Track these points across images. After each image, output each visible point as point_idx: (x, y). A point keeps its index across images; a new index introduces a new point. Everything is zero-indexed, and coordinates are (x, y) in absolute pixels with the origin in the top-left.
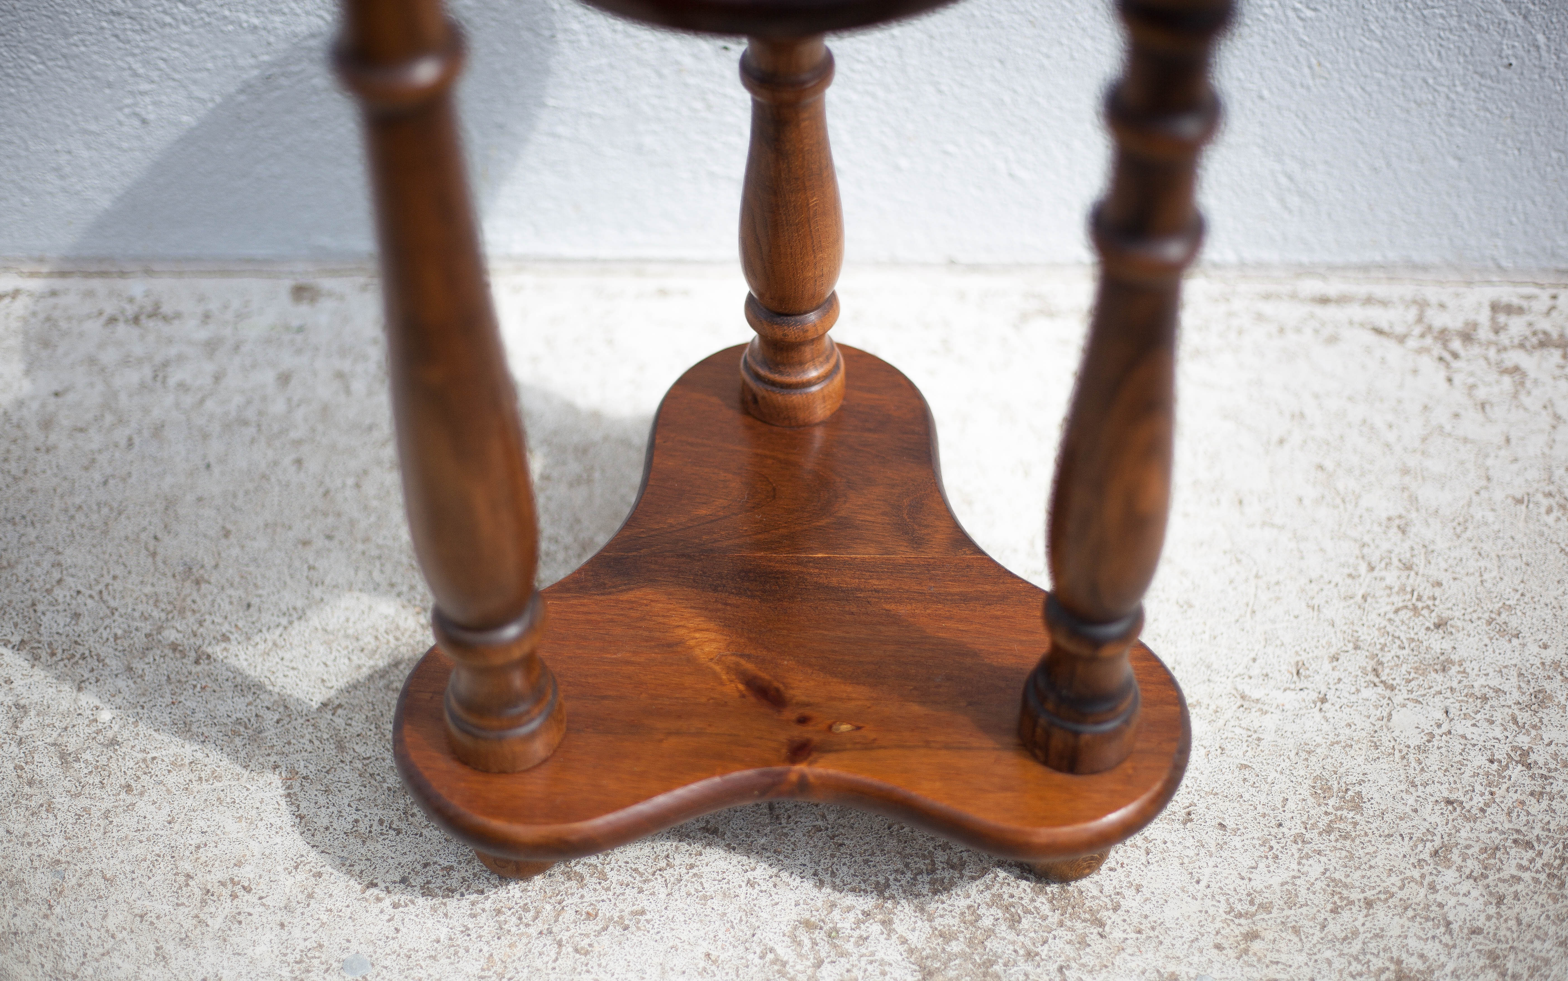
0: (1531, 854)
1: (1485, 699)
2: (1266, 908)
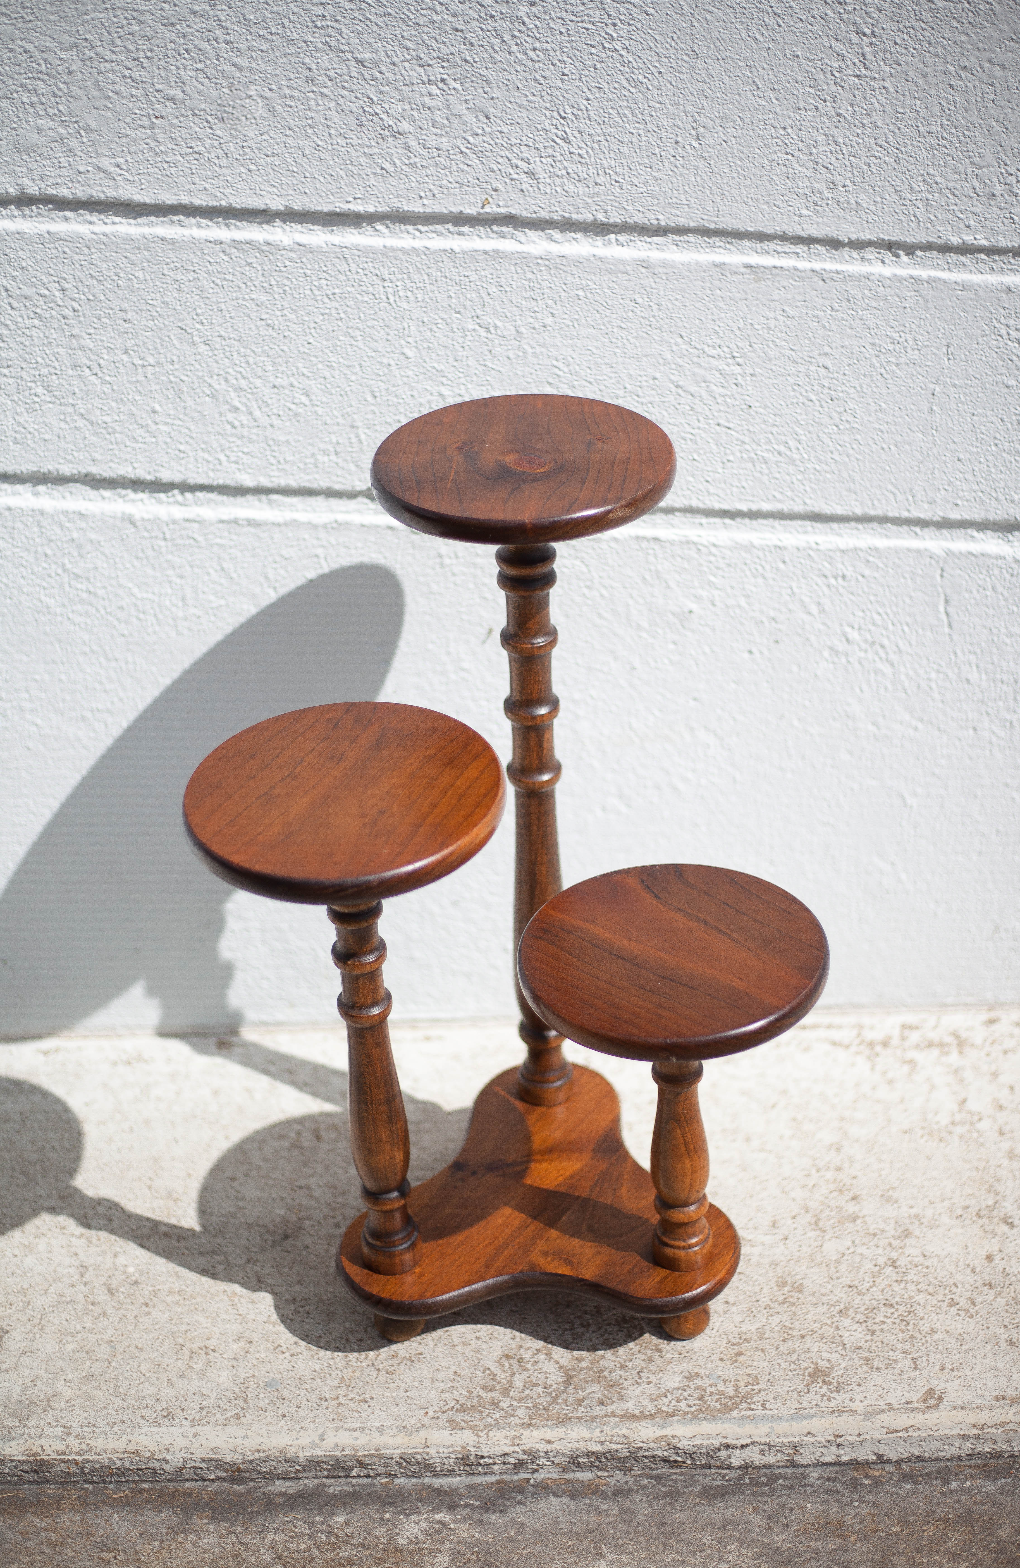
0: (892, 1310)
1: (875, 1235)
2: (747, 1340)
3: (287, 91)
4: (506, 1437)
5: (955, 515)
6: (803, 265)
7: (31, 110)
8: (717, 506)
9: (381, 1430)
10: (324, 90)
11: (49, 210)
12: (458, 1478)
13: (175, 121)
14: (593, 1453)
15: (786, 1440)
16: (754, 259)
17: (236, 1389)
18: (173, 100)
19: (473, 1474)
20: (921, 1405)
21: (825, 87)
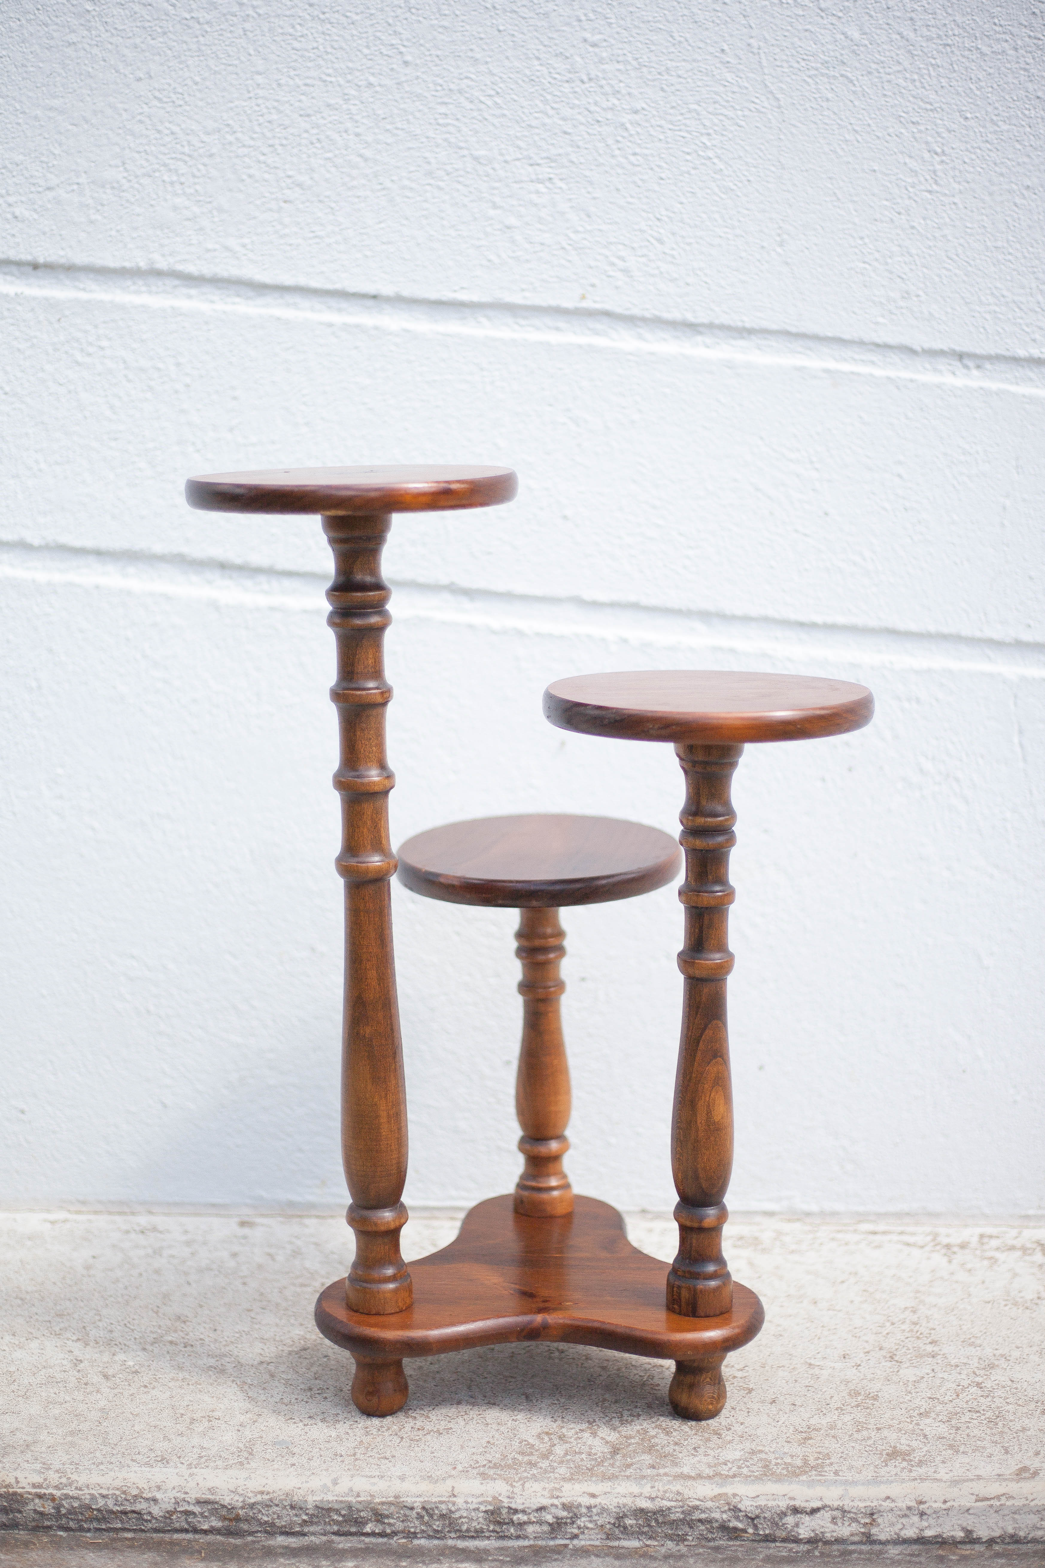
1: (957, 1366)
3: (406, 182)
4: (544, 1489)
5: (1027, 637)
6: (878, 372)
7: (170, 189)
8: (793, 616)
9: (402, 1478)
10: (441, 184)
11: (175, 287)
12: (487, 1542)
13: (301, 206)
14: (642, 1510)
15: (862, 1505)
16: (832, 365)
17: (241, 1445)
18: (300, 185)
19: (503, 1538)
20: (1015, 1477)
21: (899, 201)
